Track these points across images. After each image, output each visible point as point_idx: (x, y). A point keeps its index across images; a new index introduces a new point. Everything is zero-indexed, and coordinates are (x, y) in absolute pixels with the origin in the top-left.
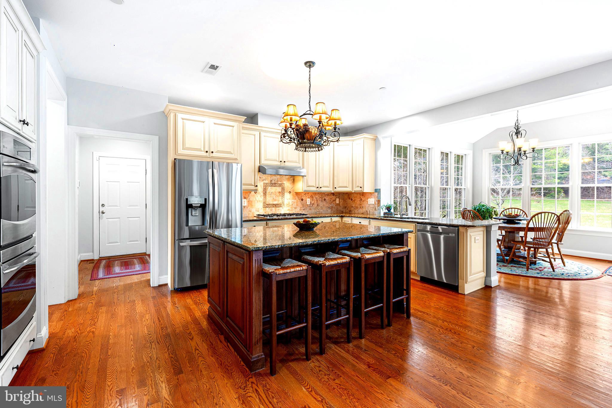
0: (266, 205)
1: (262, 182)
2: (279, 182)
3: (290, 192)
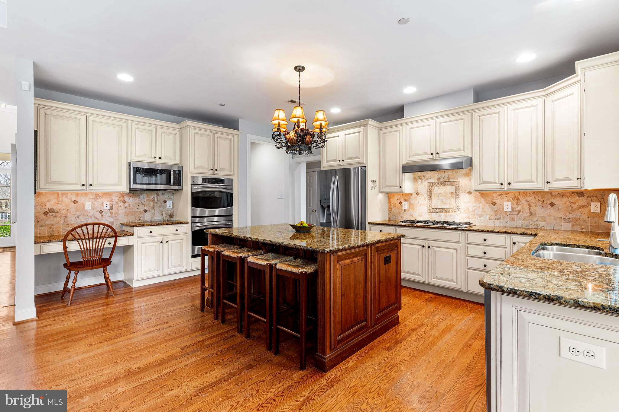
0: (432, 210)
1: (427, 182)
2: (451, 180)
3: (470, 193)
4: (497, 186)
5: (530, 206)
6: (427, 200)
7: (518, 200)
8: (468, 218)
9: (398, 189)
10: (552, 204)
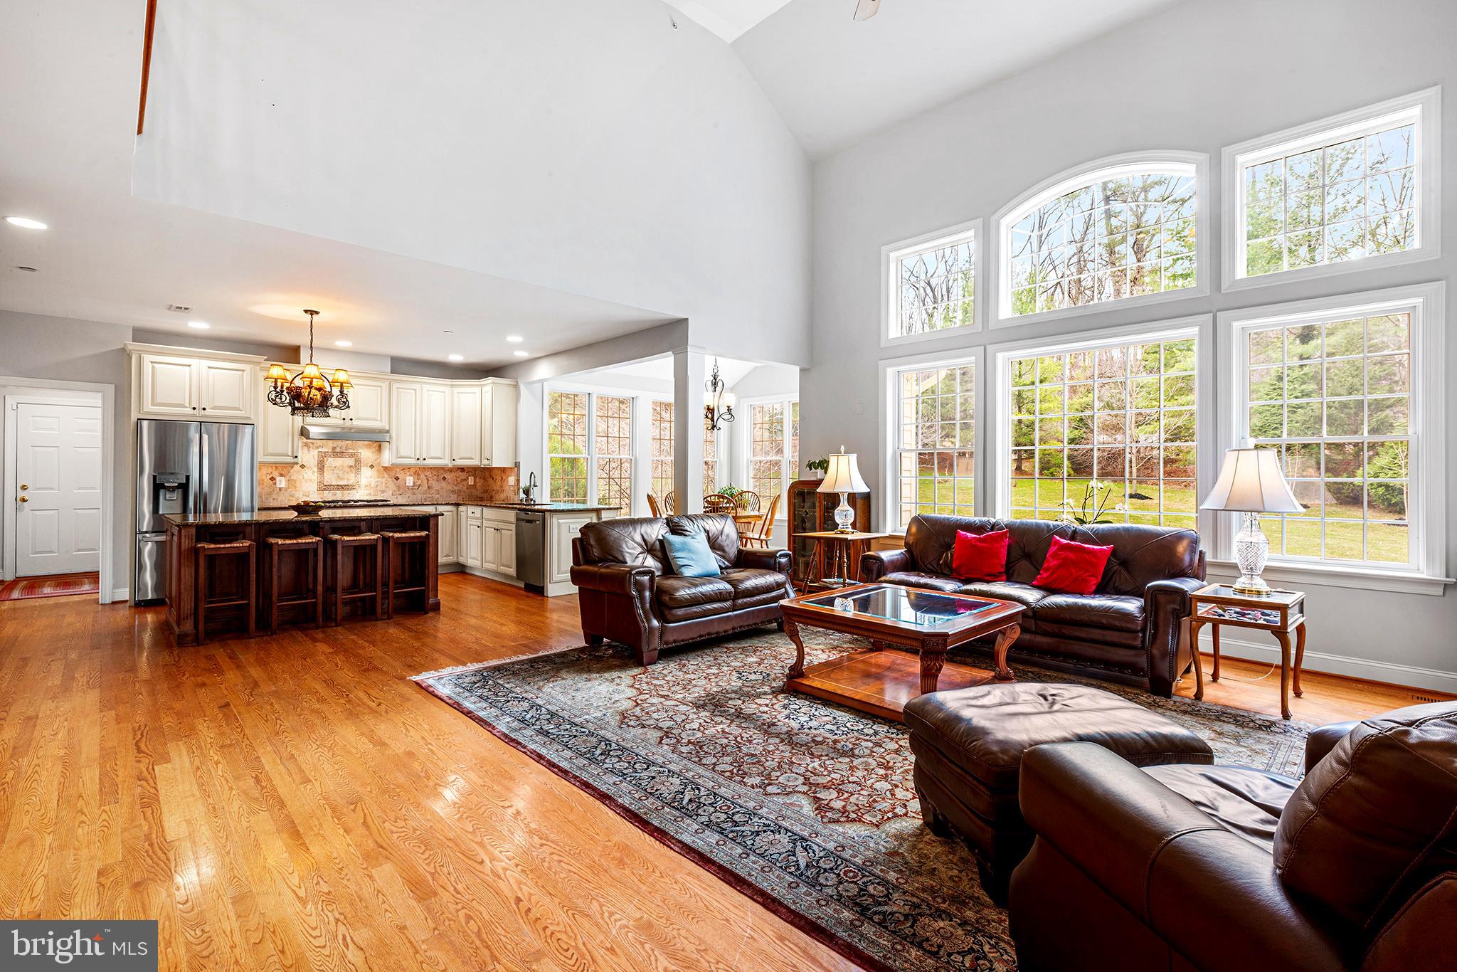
0: (323, 487)
1: (316, 451)
2: (351, 451)
3: (372, 466)
4: (413, 461)
5: (428, 480)
6: (316, 475)
7: (418, 475)
8: (370, 494)
9: (290, 459)
10: (444, 478)
